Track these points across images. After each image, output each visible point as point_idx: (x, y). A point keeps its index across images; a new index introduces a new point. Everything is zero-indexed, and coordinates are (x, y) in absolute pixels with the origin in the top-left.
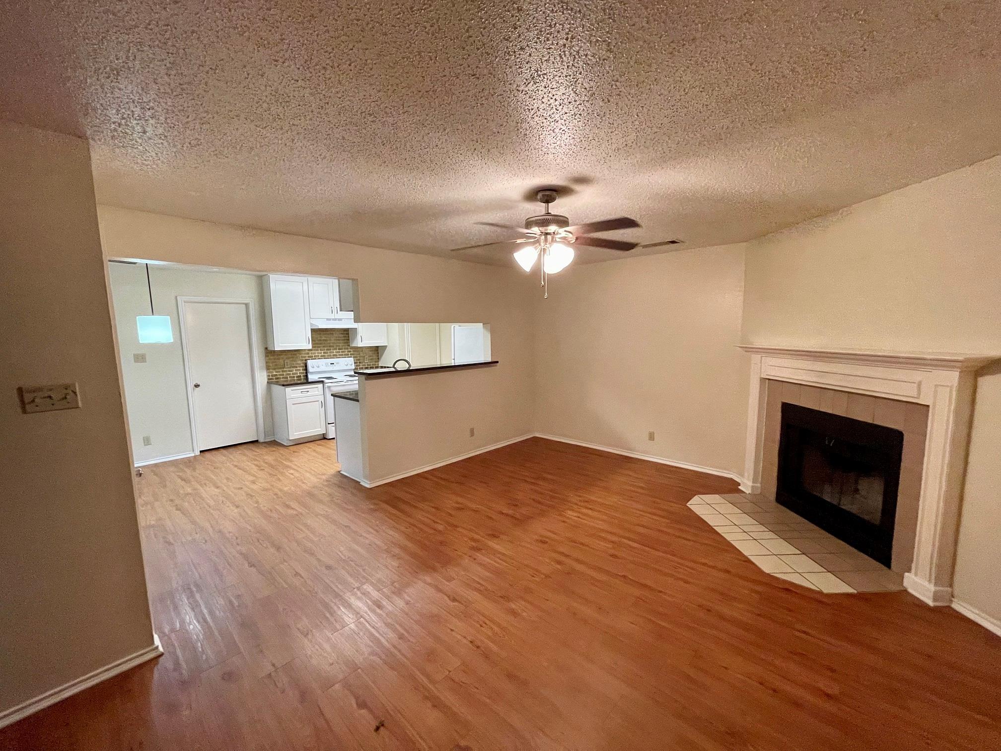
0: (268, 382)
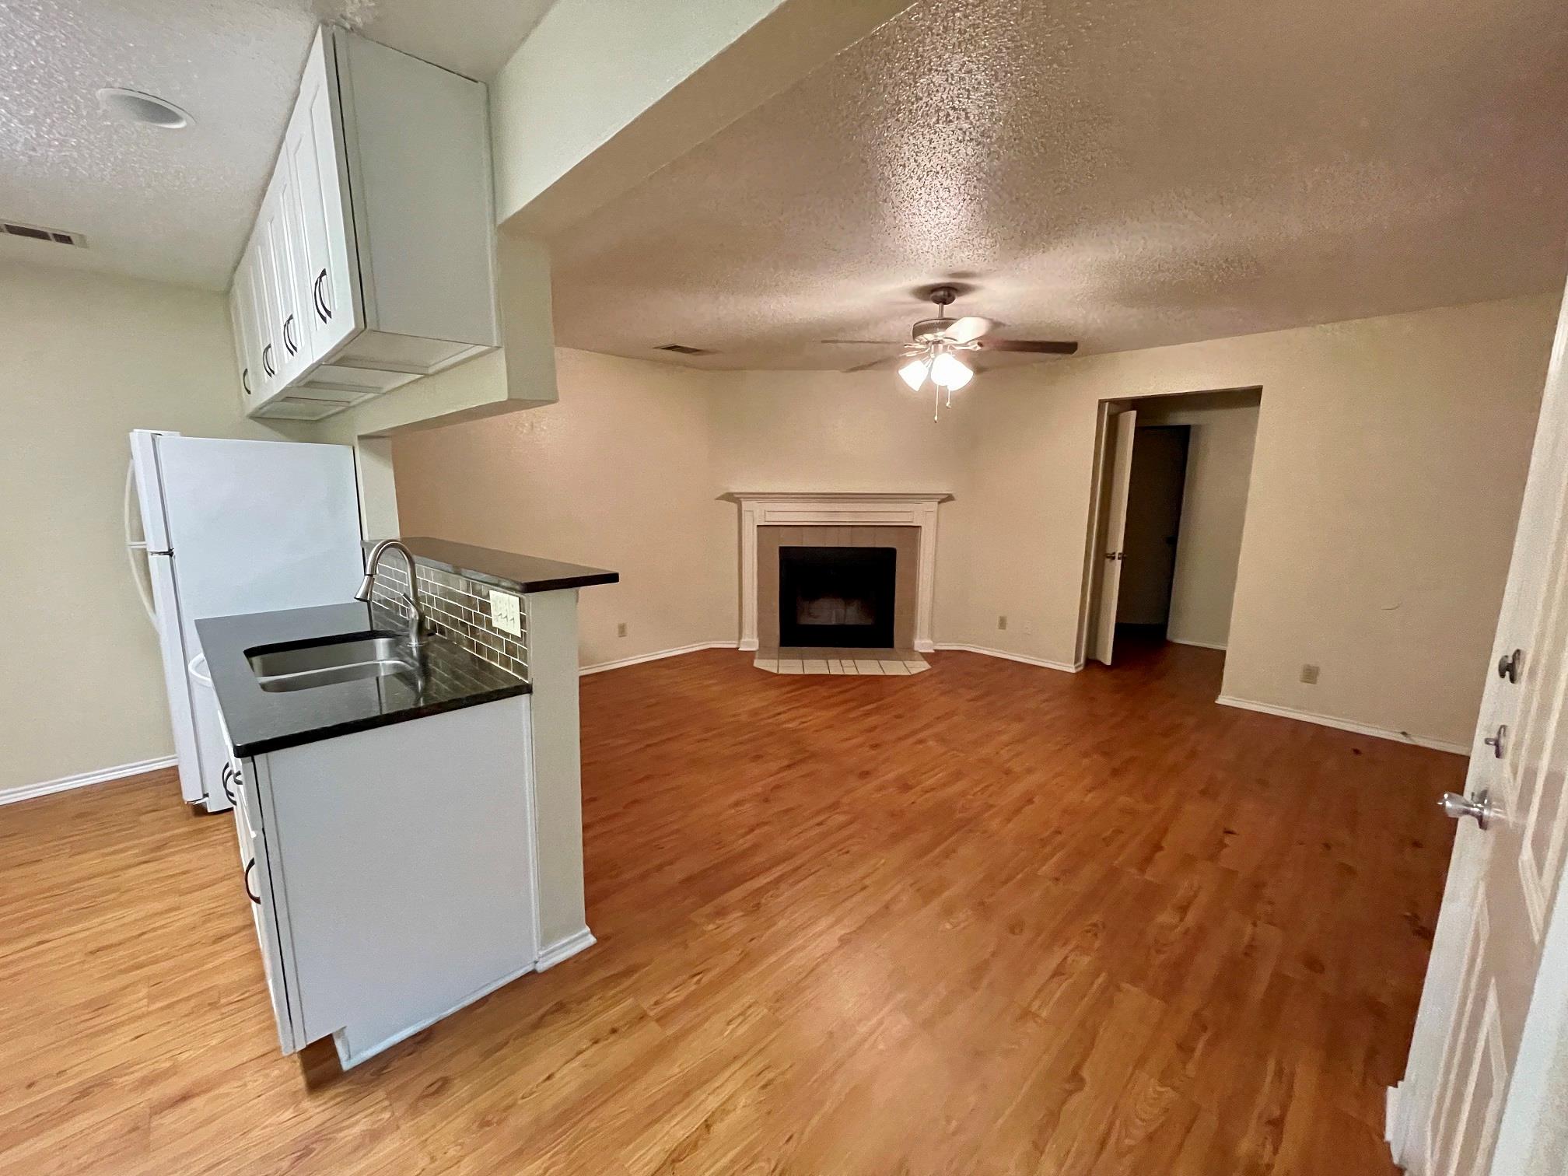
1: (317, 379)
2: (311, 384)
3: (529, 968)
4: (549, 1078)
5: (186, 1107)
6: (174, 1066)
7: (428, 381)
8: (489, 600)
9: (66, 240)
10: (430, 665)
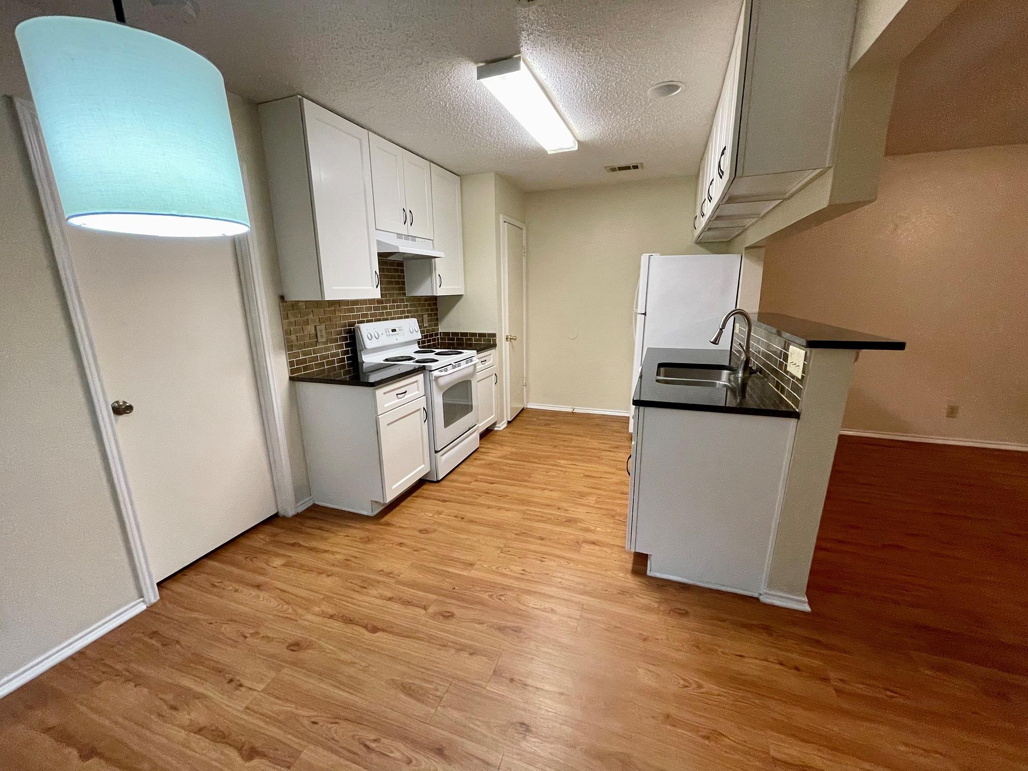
0: (291, 379)
1: (720, 214)
2: (718, 218)
3: (756, 595)
4: (741, 656)
5: (593, 547)
6: (595, 530)
7: (785, 202)
8: (788, 352)
9: (636, 167)
10: (748, 388)
